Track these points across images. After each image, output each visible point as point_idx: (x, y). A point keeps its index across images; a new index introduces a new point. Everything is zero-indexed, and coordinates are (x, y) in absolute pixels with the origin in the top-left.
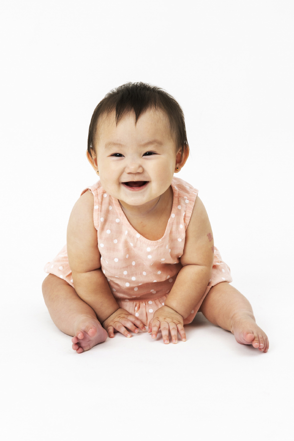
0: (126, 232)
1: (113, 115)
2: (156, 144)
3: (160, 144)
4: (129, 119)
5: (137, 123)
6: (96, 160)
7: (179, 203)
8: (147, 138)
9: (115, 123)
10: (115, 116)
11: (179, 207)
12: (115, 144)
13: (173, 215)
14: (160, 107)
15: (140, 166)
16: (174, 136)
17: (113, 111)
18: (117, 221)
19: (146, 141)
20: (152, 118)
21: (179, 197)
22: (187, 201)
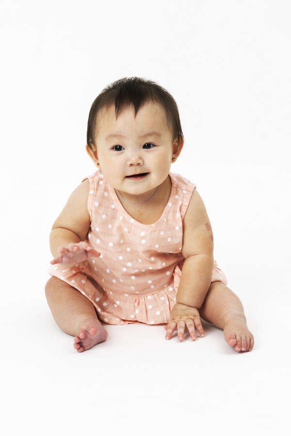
0: (121, 218)
1: (113, 108)
2: (155, 136)
3: (158, 135)
4: (128, 113)
5: (136, 116)
6: (95, 154)
7: (177, 193)
8: (147, 130)
9: (115, 117)
10: (114, 110)
11: (177, 197)
12: (115, 136)
13: (170, 204)
14: (157, 101)
15: (140, 158)
16: (171, 128)
17: (112, 106)
18: (113, 206)
19: (146, 133)
20: (150, 112)
21: (177, 187)
22: (185, 192)
